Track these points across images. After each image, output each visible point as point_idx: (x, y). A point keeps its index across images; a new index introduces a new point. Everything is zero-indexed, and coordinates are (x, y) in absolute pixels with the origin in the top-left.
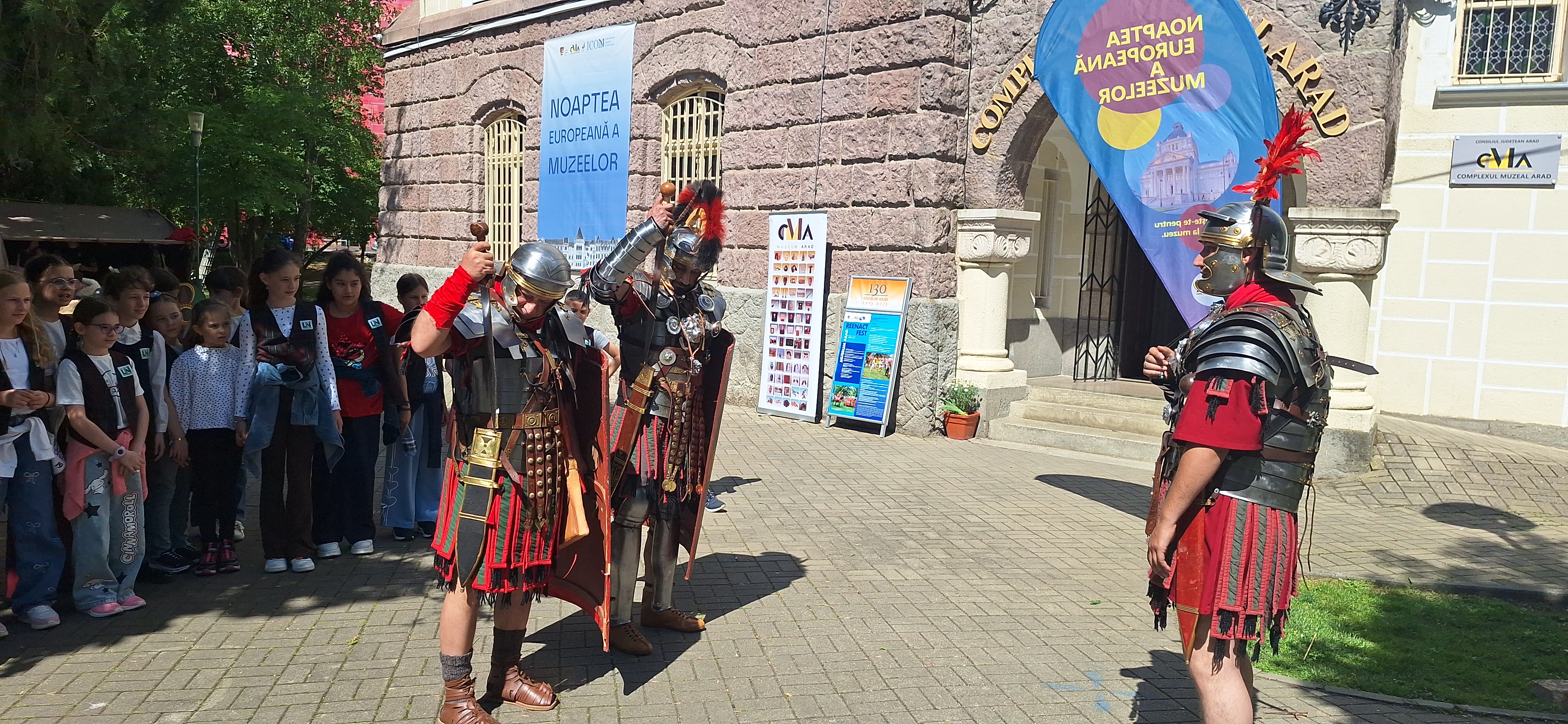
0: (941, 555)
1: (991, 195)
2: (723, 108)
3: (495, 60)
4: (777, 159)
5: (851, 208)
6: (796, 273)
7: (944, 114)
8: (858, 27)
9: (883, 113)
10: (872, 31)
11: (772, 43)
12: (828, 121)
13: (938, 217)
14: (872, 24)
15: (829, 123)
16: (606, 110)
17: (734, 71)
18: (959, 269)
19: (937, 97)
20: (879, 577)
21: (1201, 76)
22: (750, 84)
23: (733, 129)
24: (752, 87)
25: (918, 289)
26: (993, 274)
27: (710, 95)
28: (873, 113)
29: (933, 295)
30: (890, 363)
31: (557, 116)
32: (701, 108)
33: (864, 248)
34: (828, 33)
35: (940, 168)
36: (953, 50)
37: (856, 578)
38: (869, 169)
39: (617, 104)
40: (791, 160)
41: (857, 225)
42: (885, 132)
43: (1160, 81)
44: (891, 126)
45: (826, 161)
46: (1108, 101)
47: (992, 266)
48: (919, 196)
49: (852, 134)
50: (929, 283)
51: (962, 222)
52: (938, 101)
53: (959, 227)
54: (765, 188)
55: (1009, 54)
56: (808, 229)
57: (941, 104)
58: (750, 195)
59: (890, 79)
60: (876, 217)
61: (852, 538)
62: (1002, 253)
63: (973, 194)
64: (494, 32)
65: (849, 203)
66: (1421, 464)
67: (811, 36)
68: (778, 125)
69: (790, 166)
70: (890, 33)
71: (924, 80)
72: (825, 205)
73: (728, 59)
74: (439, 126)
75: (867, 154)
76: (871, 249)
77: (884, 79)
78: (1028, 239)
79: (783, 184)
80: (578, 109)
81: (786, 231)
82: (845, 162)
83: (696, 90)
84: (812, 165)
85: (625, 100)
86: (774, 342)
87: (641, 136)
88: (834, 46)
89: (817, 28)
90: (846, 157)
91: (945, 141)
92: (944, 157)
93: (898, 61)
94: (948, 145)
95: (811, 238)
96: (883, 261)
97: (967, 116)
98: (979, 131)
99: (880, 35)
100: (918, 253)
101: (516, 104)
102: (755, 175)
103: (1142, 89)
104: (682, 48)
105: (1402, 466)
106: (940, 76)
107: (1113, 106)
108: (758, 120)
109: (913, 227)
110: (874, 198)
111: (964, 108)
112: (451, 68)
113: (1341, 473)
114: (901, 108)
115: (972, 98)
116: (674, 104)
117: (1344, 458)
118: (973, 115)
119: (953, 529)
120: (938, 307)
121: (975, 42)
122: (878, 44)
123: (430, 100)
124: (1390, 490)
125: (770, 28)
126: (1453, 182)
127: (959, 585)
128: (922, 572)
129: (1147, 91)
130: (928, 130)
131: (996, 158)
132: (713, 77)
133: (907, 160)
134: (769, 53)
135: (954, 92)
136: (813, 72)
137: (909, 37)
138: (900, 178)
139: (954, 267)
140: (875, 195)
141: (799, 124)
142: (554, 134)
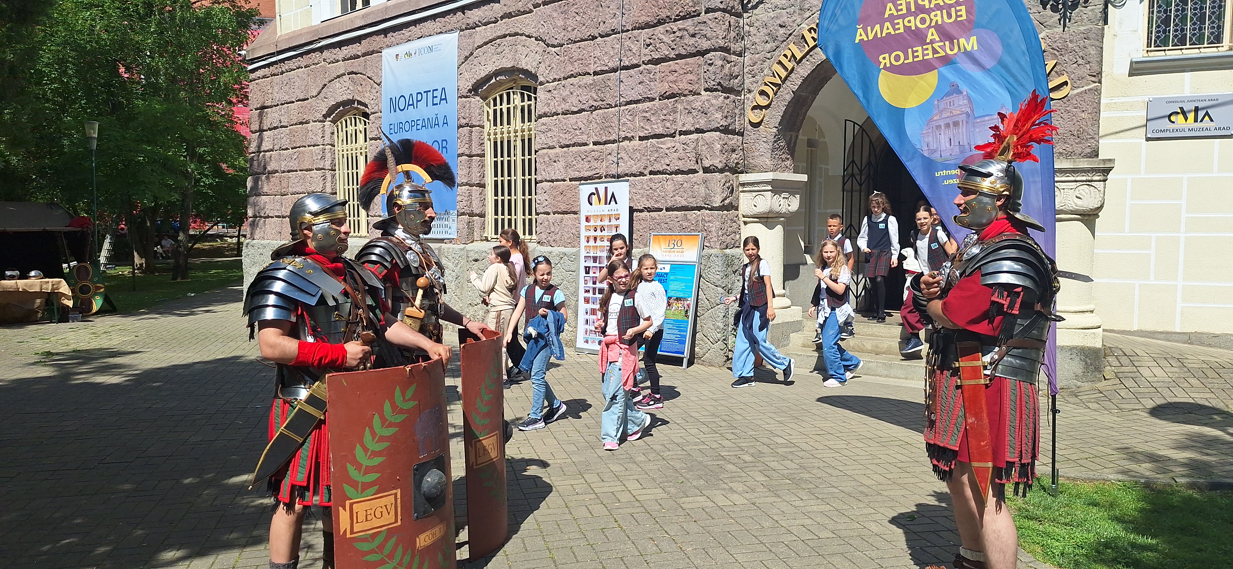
0: (762, 478)
1: (768, 162)
2: (536, 98)
3: (341, 68)
4: (584, 138)
5: (648, 177)
6: (605, 233)
7: (725, 95)
8: (648, 26)
9: (673, 96)
10: (660, 28)
11: (575, 42)
12: (626, 105)
13: (723, 181)
14: (660, 23)
15: (627, 107)
16: (437, 104)
17: (544, 67)
18: (742, 224)
19: (718, 81)
20: (710, 504)
21: (973, 39)
22: (557, 77)
23: (545, 115)
24: (559, 80)
25: (709, 242)
26: (771, 227)
27: (524, 88)
28: (663, 97)
29: (722, 246)
30: (688, 306)
31: (395, 111)
32: (516, 99)
33: (661, 210)
34: (623, 31)
35: (723, 140)
36: (730, 41)
37: (690, 506)
38: (662, 143)
39: (445, 99)
40: (596, 139)
41: (654, 191)
42: (675, 112)
43: (936, 45)
44: (680, 107)
45: (626, 138)
46: (888, 65)
47: (770, 220)
48: (707, 164)
49: (647, 115)
50: (719, 236)
51: (743, 185)
52: (719, 84)
53: (740, 189)
54: (574, 163)
55: (777, 43)
56: (613, 195)
57: (722, 86)
58: (562, 170)
59: (677, 67)
60: (670, 184)
61: (678, 465)
62: (777, 209)
63: (751, 161)
64: (340, 45)
65: (646, 172)
66: (1146, 372)
67: (608, 35)
68: (583, 110)
69: (595, 144)
70: (675, 29)
71: (706, 67)
72: (626, 175)
73: (538, 57)
74: (296, 124)
75: (660, 130)
76: (668, 210)
77: (672, 68)
78: (798, 196)
79: (590, 159)
80: (413, 105)
81: (594, 198)
82: (641, 139)
83: (511, 84)
84: (614, 142)
85: (452, 95)
86: (587, 291)
87: (467, 125)
88: (628, 43)
89: (613, 28)
90: (642, 134)
91: (726, 117)
92: (726, 130)
93: (684, 52)
94: (729, 120)
95: (616, 203)
96: (677, 220)
97: (743, 96)
98: (754, 108)
99: (667, 31)
100: (708, 212)
101: (360, 103)
102: (565, 152)
103: (920, 53)
104: (499, 50)
105: (1130, 375)
106: (720, 63)
107: (892, 69)
108: (565, 107)
109: (702, 190)
110: (668, 168)
111: (740, 89)
112: (305, 76)
113: (1079, 384)
114: (687, 91)
115: (747, 81)
116: (494, 96)
117: (1080, 371)
118: (748, 95)
119: (765, 451)
120: (727, 256)
121: (747, 34)
122: (665, 39)
123: (287, 103)
124: (1124, 396)
125: (573, 30)
126: (1149, 136)
127: (784, 507)
128: (747, 495)
129: (924, 55)
130: (711, 108)
131: (770, 130)
132: (526, 72)
133: (695, 134)
134: (572, 50)
135: (733, 77)
136: (611, 65)
137: (692, 32)
138: (689, 149)
139: (738, 222)
140: (668, 165)
141: (601, 108)
142: (393, 127)
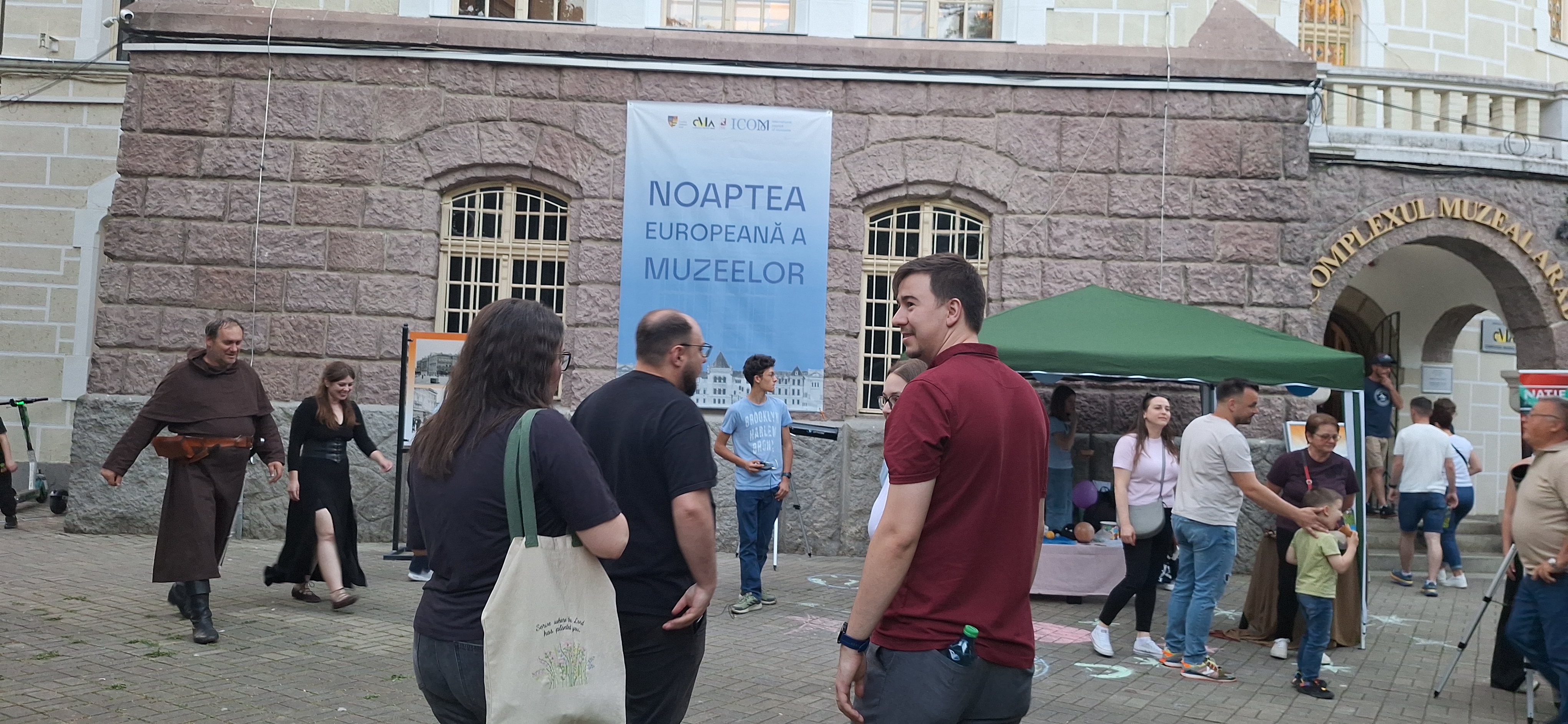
3: (494, 106)
8: (1203, 175)
9: (1240, 261)
10: (1222, 182)
11: (1079, 171)
12: (1165, 261)
14: (1221, 175)
15: (1168, 264)
16: (779, 209)
17: (1017, 192)
19: (1306, 255)
22: (1043, 210)
24: (1044, 213)
28: (1227, 260)
31: (665, 204)
32: (927, 224)
34: (1161, 174)
39: (801, 204)
42: (1244, 280)
44: (1252, 275)
49: (1204, 278)
52: (1307, 258)
59: (1248, 231)
67: (1135, 173)
70: (1246, 188)
73: (1005, 178)
74: (322, 181)
75: (1224, 299)
77: (1241, 229)
80: (716, 201)
85: (815, 200)
88: (1170, 189)
89: (1145, 167)
99: (1232, 186)
101: (544, 172)
104: (922, 154)
106: (1309, 236)
108: (1059, 249)
114: (1262, 259)
122: (1231, 196)
125: (1076, 156)
126: (1483, 349)
131: (1322, 312)
133: (1277, 309)
134: (1074, 181)
136: (1142, 210)
141: (1122, 259)
142: (657, 227)
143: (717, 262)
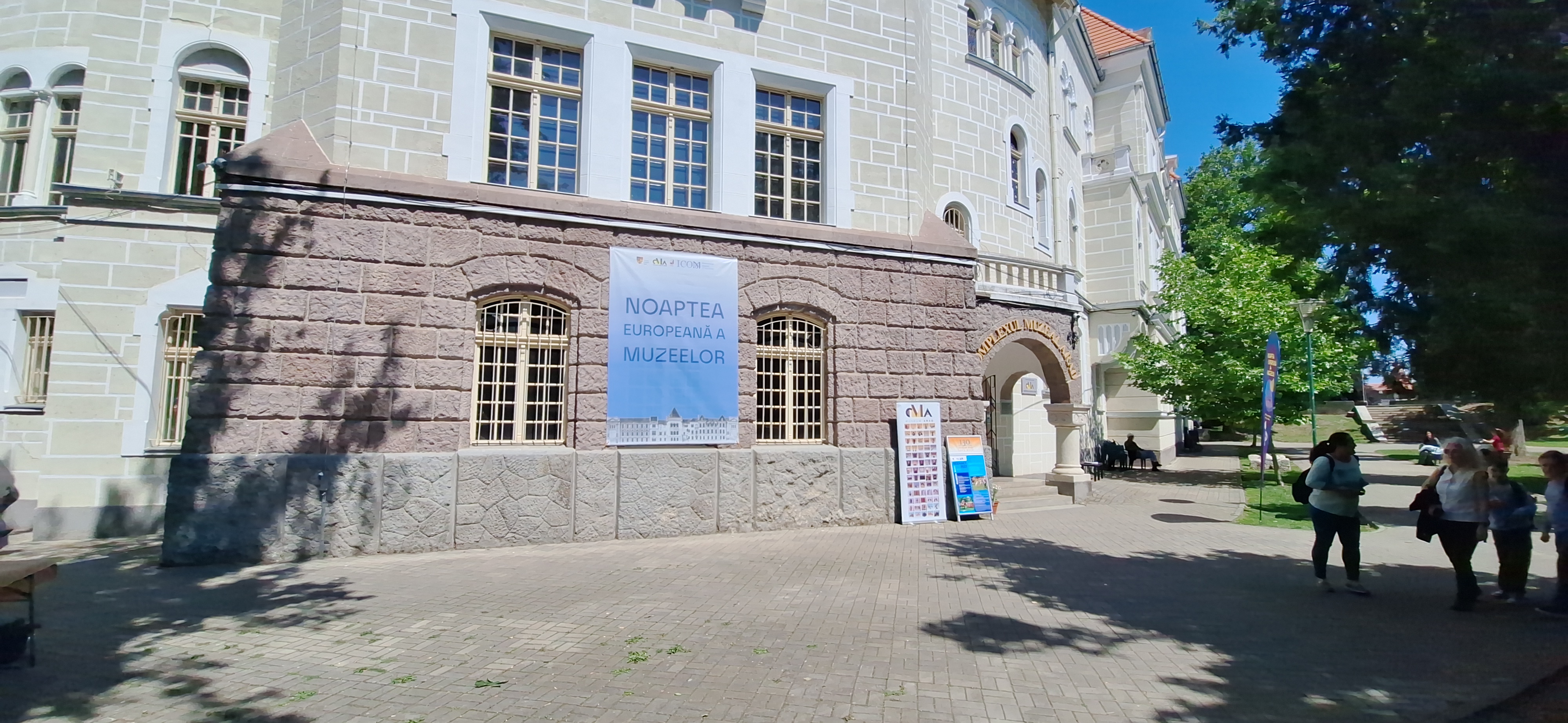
3: (518, 246)
4: (883, 368)
5: (935, 399)
6: (921, 437)
8: (930, 305)
9: (948, 351)
10: (939, 309)
11: (871, 300)
12: (915, 351)
17: (841, 310)
23: (843, 346)
24: (855, 323)
28: (943, 350)
30: (985, 480)
32: (790, 327)
33: (947, 421)
34: (911, 303)
38: (945, 379)
39: (721, 314)
45: (918, 373)
49: (933, 360)
56: (928, 411)
59: (950, 335)
60: (952, 405)
64: (519, 220)
65: (935, 396)
67: (899, 303)
68: (880, 349)
69: (891, 373)
70: (948, 312)
73: (834, 303)
75: (943, 371)
77: (947, 334)
79: (889, 384)
81: (912, 411)
82: (928, 374)
84: (908, 374)
86: (910, 479)
87: (749, 341)
88: (916, 311)
89: (903, 299)
90: (930, 372)
93: (955, 327)
95: (931, 417)
99: (943, 311)
101: (554, 291)
108: (864, 344)
112: (419, 235)
114: (958, 350)
122: (943, 316)
125: (869, 292)
130: (975, 363)
133: (965, 376)
136: (904, 323)
137: (960, 317)
138: (963, 385)
140: (950, 393)
141: (894, 350)
142: (631, 327)
143: (671, 350)
